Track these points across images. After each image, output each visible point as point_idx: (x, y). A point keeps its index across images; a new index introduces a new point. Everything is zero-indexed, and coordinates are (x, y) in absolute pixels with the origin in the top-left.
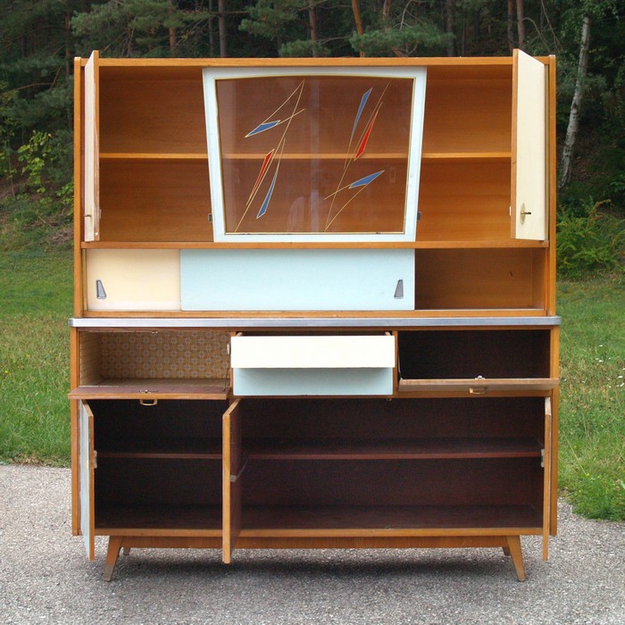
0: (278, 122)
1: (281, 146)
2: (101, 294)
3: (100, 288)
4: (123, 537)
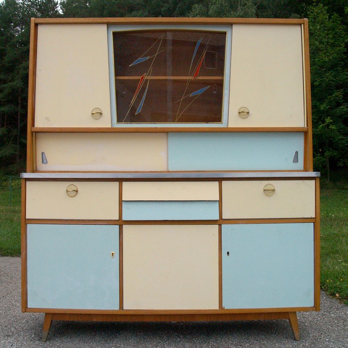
0: (148, 58)
1: (150, 71)
2: (45, 161)
3: (44, 157)
4: (53, 314)
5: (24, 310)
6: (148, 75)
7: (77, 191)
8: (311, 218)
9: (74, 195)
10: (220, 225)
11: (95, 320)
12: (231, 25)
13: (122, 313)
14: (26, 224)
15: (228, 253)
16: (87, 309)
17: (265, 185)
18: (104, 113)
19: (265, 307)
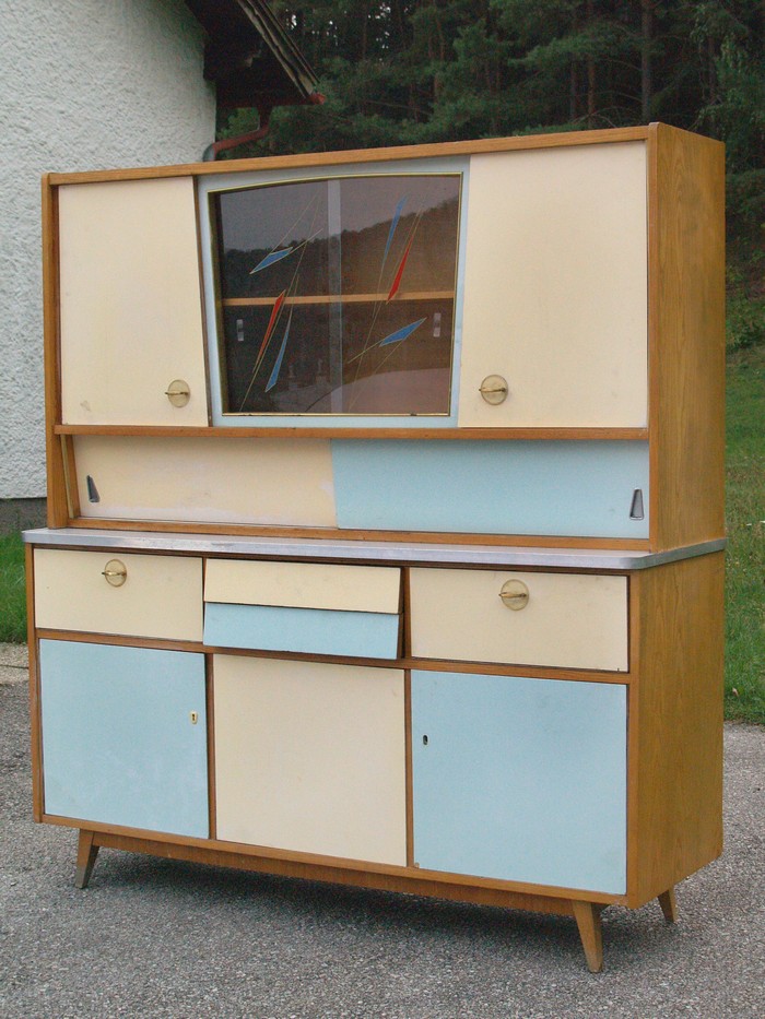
0: (290, 251)
1: (295, 282)
4: (94, 832)
5: (38, 818)
6: (291, 295)
7: (124, 574)
8: (618, 672)
9: (119, 583)
10: (407, 671)
11: (169, 856)
12: (466, 157)
13: (214, 846)
14: (37, 640)
15: (425, 738)
16: (151, 829)
17: (503, 583)
18: (193, 393)
19: (507, 879)
